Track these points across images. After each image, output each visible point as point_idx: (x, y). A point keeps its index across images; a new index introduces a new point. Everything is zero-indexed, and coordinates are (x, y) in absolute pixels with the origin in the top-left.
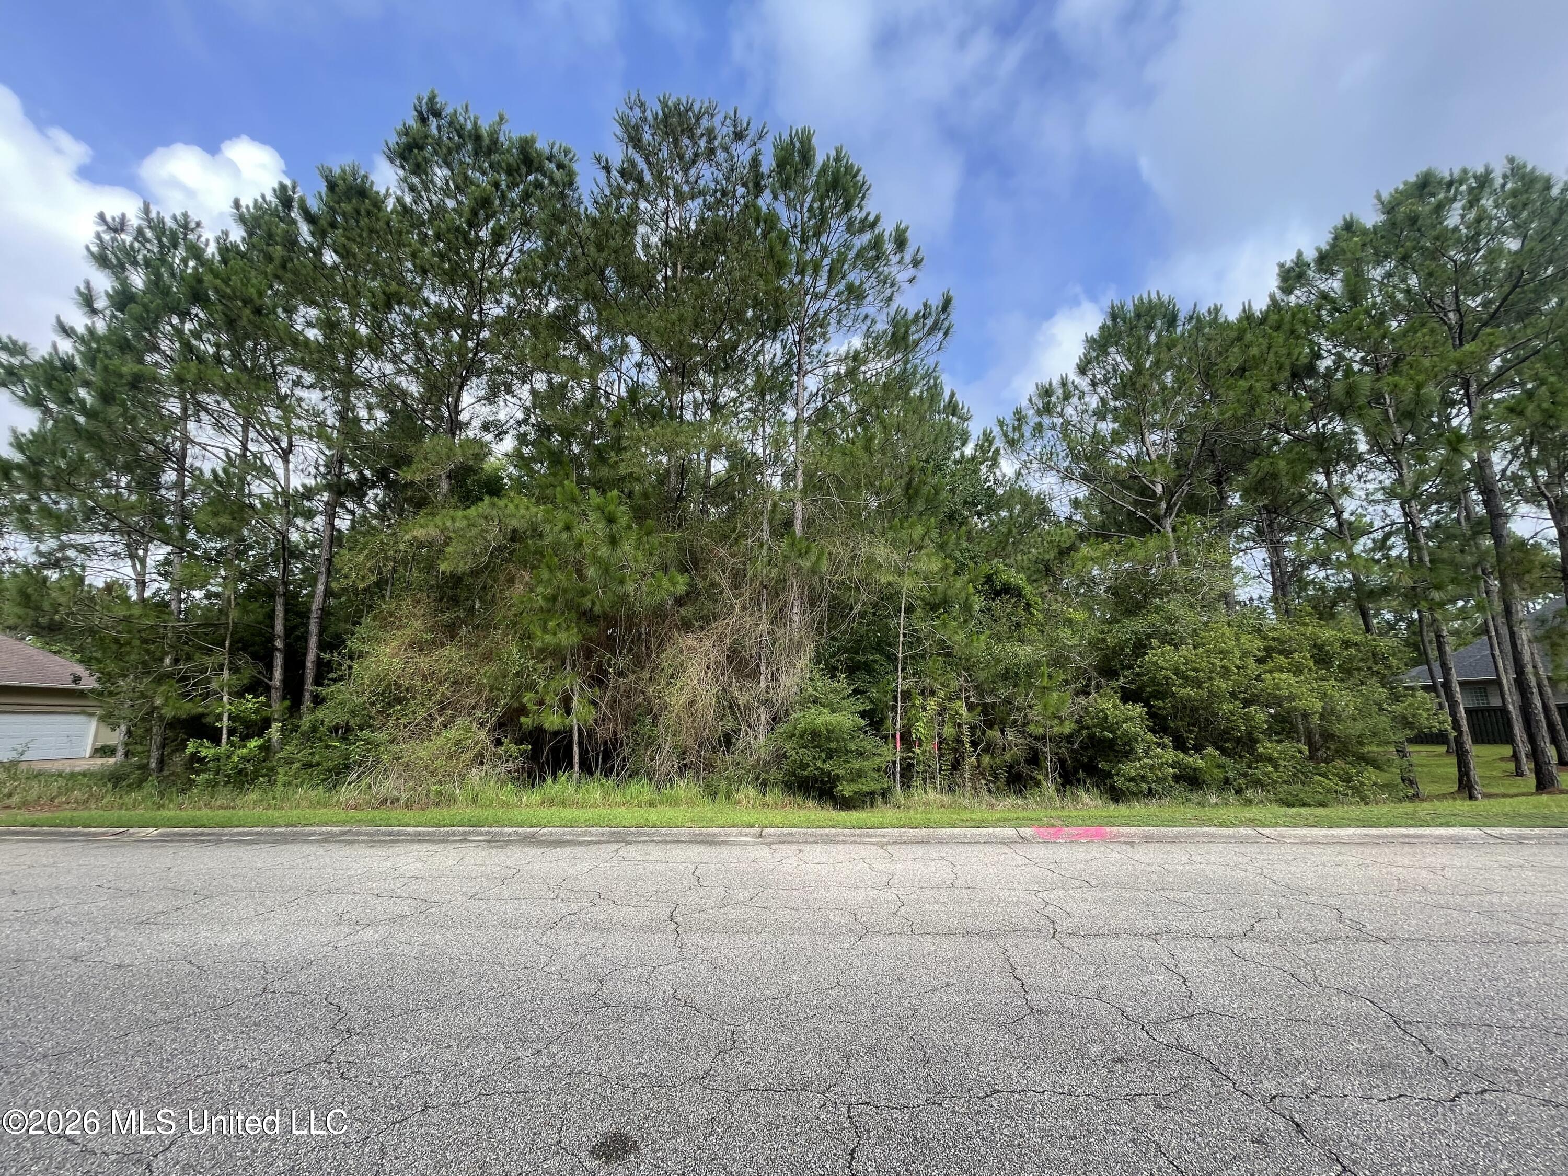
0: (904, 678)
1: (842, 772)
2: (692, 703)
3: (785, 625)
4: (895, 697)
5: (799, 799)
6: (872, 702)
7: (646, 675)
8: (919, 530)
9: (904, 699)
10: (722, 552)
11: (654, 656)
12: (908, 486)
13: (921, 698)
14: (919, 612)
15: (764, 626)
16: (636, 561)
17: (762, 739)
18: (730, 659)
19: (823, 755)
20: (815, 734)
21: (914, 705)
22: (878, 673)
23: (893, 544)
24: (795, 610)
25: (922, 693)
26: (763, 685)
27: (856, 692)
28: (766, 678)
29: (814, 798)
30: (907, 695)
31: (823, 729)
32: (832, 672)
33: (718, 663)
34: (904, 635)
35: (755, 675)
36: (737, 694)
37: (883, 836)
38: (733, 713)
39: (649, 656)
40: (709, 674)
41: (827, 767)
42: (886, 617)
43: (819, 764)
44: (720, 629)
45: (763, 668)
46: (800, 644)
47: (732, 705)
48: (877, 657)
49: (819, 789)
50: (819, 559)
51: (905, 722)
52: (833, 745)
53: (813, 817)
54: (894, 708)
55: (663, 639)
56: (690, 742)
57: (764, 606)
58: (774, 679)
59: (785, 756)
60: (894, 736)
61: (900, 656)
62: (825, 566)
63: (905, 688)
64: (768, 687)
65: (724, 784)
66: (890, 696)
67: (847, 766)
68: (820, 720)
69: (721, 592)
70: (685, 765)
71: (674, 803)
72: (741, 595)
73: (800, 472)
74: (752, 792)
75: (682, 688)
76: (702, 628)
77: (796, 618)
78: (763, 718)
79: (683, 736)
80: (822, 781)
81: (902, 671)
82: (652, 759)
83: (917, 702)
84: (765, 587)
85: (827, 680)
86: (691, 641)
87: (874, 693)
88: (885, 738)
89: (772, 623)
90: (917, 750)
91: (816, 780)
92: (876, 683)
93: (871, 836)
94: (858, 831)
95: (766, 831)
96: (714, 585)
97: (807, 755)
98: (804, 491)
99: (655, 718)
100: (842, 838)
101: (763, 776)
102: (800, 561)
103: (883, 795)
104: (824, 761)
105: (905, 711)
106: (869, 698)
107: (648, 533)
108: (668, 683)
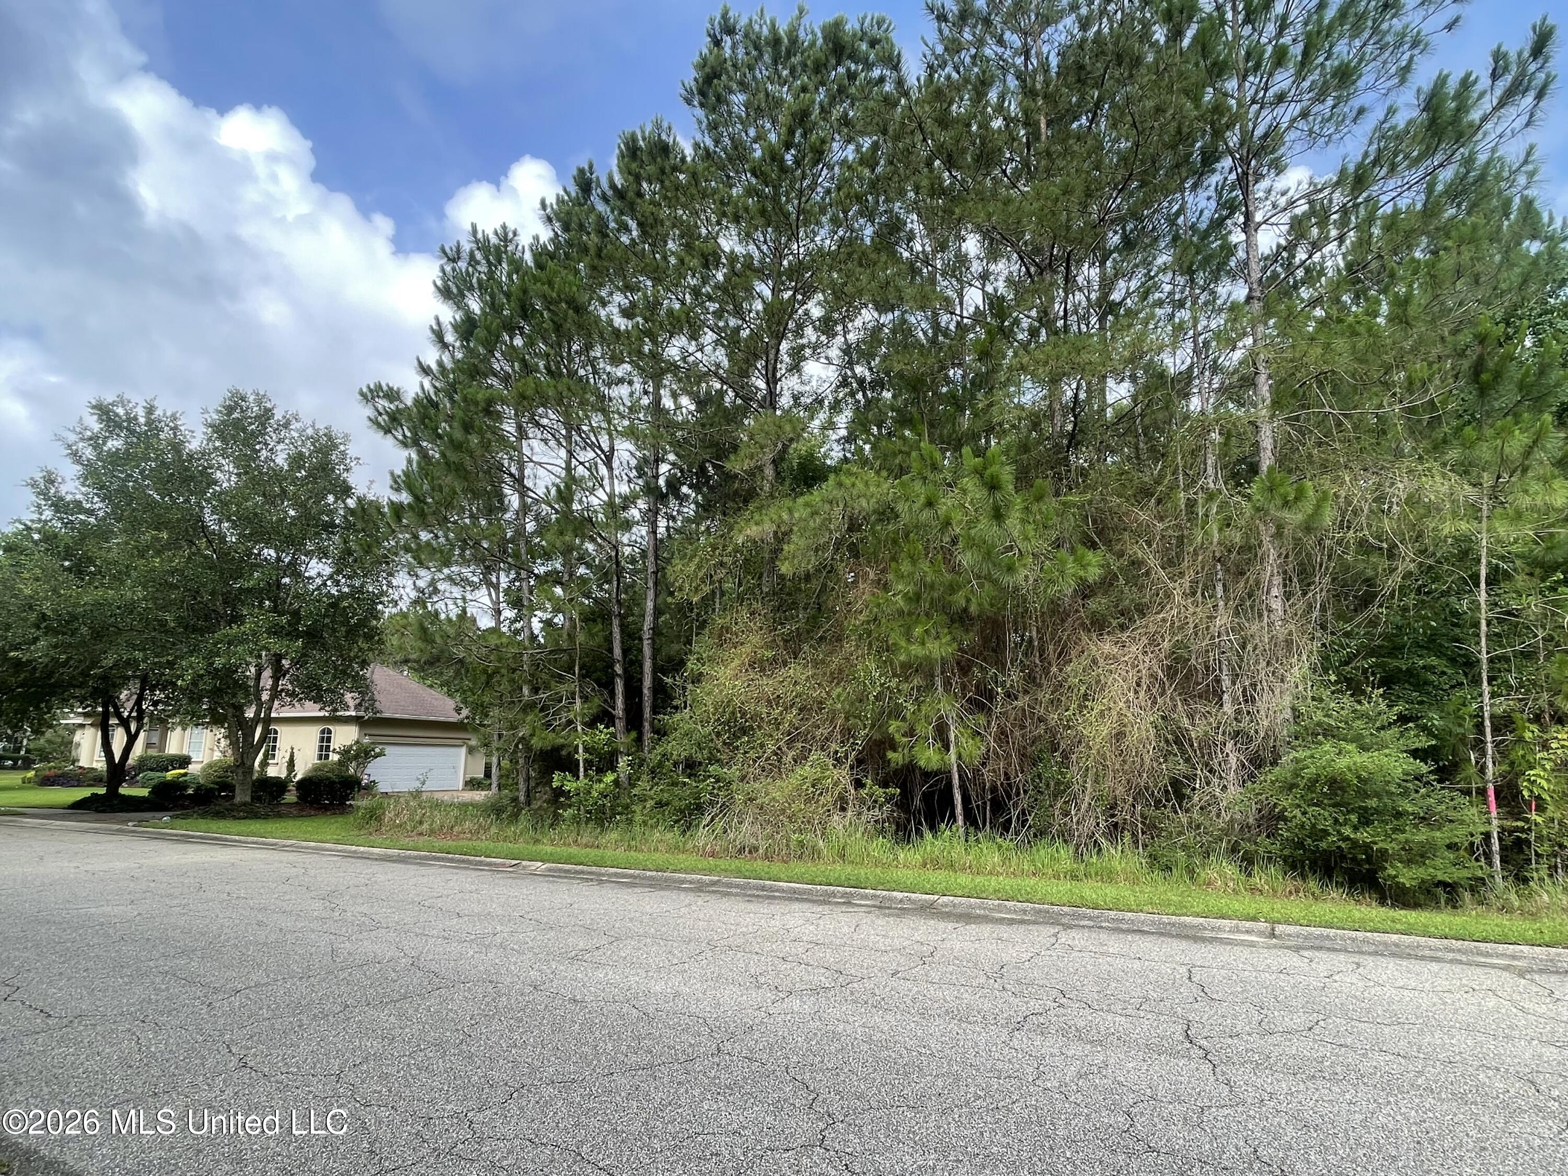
0: (1493, 695)
1: (1391, 847)
2: (1120, 736)
3: (1260, 615)
4: (1480, 727)
5: (1312, 884)
6: (1430, 734)
7: (1045, 696)
8: (1519, 440)
9: (1496, 730)
10: (1143, 516)
11: (1054, 669)
12: (1478, 368)
13: (1534, 728)
14: (1520, 580)
15: (1223, 619)
16: (1027, 538)
17: (1234, 791)
18: (1171, 672)
19: (1354, 818)
20: (1336, 784)
21: (1521, 740)
22: (1436, 688)
23: (1464, 469)
24: (1275, 592)
25: (1537, 719)
26: (1228, 708)
27: (1403, 719)
28: (1235, 700)
29: (1339, 885)
30: (1503, 724)
31: (1349, 776)
32: (1354, 687)
33: (1153, 676)
34: (1489, 624)
35: (1215, 694)
36: (1185, 722)
37: (1514, 957)
38: (1183, 752)
39: (1046, 671)
40: (1142, 694)
41: (1363, 836)
42: (1444, 594)
43: (1347, 831)
44: (1152, 629)
45: (1226, 682)
46: (1289, 643)
47: (1179, 739)
48: (1433, 661)
49: (1347, 871)
50: (1318, 507)
51: (1505, 767)
52: (1373, 803)
53: (1357, 915)
54: (1479, 745)
55: (1065, 645)
56: (1120, 791)
57: (1219, 589)
58: (1249, 699)
59: (1281, 817)
60: (1482, 792)
61: (1484, 657)
62: (1329, 516)
63: (1499, 711)
64: (1238, 712)
65: (1181, 854)
66: (1469, 724)
67: (1401, 837)
68: (1342, 763)
69: (1148, 573)
70: (1115, 825)
71: (1108, 876)
72: (1182, 575)
73: (1262, 378)
74: (1231, 870)
75: (1102, 714)
76: (1123, 628)
77: (1277, 605)
78: (1233, 760)
79: (1109, 783)
80: (1354, 859)
81: (1491, 680)
82: (1066, 814)
83: (1528, 735)
84: (1219, 560)
85: (1347, 700)
86: (1107, 646)
87: (1435, 720)
88: (1467, 792)
89: (1237, 614)
90: (1534, 816)
91: (1343, 857)
92: (1438, 704)
93: (1488, 955)
94: (1458, 944)
95: (1279, 929)
96: (1136, 563)
97: (1324, 817)
98: (1276, 404)
99: (1065, 756)
100: (1427, 953)
101: (1246, 846)
102: (1287, 515)
103: (1473, 890)
104: (1356, 828)
105: (1502, 751)
106: (1424, 728)
107: (1039, 498)
108: (1081, 707)
